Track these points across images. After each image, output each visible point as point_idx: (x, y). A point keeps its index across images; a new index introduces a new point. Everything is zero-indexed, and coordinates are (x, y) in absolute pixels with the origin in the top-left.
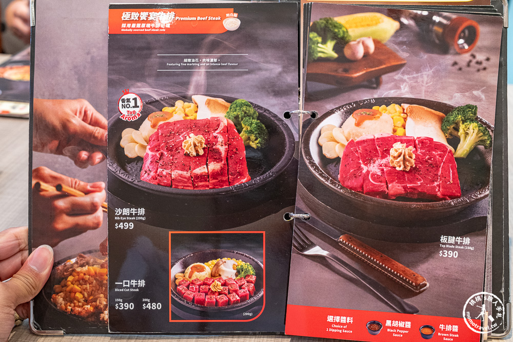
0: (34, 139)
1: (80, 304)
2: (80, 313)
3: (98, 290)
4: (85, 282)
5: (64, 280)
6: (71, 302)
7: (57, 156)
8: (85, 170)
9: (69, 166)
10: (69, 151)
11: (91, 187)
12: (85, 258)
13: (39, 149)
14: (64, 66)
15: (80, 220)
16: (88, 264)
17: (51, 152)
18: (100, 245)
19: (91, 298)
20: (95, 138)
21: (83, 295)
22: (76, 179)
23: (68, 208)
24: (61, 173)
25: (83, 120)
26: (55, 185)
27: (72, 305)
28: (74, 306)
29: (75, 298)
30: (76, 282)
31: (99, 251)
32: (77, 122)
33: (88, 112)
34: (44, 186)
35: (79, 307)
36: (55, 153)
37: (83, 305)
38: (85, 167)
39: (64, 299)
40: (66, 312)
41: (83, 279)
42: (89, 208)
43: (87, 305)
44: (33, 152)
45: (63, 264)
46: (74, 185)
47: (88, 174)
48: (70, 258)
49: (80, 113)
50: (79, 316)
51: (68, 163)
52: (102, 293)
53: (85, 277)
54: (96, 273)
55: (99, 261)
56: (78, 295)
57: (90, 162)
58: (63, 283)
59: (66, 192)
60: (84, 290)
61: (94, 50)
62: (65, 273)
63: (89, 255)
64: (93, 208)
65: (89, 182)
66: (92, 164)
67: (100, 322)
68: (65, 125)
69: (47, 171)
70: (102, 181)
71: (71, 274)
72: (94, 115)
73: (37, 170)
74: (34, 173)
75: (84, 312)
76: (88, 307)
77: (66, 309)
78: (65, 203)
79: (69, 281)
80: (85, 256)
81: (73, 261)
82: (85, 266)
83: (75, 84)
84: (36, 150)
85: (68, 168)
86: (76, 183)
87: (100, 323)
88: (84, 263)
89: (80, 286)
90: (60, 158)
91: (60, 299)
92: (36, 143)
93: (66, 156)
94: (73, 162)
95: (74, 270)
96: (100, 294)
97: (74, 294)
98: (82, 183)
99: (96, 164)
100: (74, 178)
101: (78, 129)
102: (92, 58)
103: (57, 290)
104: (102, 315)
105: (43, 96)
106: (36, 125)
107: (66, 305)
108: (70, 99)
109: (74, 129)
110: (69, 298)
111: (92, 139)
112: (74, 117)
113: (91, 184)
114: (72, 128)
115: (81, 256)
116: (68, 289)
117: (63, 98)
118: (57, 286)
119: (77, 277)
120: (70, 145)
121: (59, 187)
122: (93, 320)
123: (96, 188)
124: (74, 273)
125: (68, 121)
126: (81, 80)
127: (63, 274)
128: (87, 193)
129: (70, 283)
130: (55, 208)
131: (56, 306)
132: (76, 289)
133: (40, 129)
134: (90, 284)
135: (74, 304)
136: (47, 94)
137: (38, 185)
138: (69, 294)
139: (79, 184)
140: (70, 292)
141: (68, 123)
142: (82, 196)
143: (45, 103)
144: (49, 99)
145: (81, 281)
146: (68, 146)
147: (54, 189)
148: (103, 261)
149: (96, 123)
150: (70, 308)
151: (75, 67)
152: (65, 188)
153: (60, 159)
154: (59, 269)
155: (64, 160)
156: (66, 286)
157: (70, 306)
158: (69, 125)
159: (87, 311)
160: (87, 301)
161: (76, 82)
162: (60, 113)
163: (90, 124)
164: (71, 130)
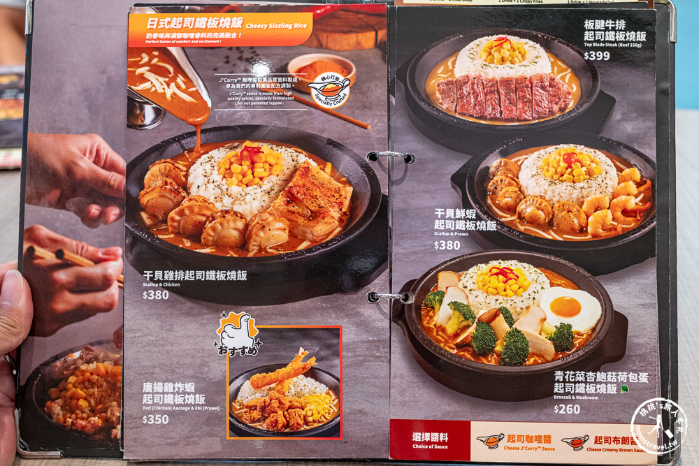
0: (27, 188)
1: (85, 415)
2: (83, 427)
3: (110, 396)
4: (93, 384)
5: (64, 381)
6: (72, 412)
7: (57, 211)
8: (95, 230)
9: (74, 225)
10: (74, 204)
11: (103, 254)
12: (92, 351)
13: (34, 201)
14: (70, 90)
15: (88, 298)
16: (96, 359)
17: (50, 206)
18: (114, 333)
19: (100, 407)
20: (111, 187)
21: (89, 402)
22: (83, 243)
23: (71, 283)
24: (63, 235)
25: (95, 162)
26: (54, 250)
27: (74, 416)
28: (77, 418)
29: (78, 407)
30: (79, 384)
31: (112, 342)
32: (86, 164)
33: (102, 152)
34: (39, 252)
35: (83, 419)
36: (56, 207)
37: (89, 417)
38: (96, 227)
39: (63, 408)
40: (65, 427)
41: (89, 380)
42: (100, 283)
43: (94, 416)
44: (26, 205)
45: (62, 360)
46: (80, 251)
47: (99, 236)
48: (72, 351)
49: (91, 152)
50: (82, 432)
51: (73, 221)
52: (114, 401)
53: (92, 377)
54: (107, 372)
55: (112, 355)
56: (82, 403)
57: (103, 220)
58: (61, 386)
59: (68, 260)
60: (90, 396)
61: (112, 68)
62: (65, 372)
63: (98, 347)
64: (106, 283)
65: (100, 247)
66: (106, 222)
67: (111, 440)
68: (70, 168)
69: (44, 231)
70: (117, 246)
71: (73, 374)
72: (109, 155)
73: (31, 230)
74: (27, 234)
75: (89, 426)
76: (95, 419)
77: (65, 422)
78: (67, 275)
79: (70, 383)
80: (93, 348)
81: (77, 355)
82: (92, 362)
83: (84, 114)
84: (30, 203)
85: (72, 228)
86: (82, 248)
87: (111, 442)
88: (91, 358)
89: (85, 390)
90: (62, 214)
91: (57, 408)
92: (29, 192)
93: (70, 210)
95: (77, 368)
96: (111, 402)
97: (76, 401)
98: (91, 249)
99: (112, 222)
100: (81, 242)
101: (87, 174)
102: (109, 79)
103: (53, 396)
104: (114, 431)
105: (41, 129)
106: (31, 169)
107: (64, 416)
108: (77, 133)
109: (82, 175)
110: (70, 408)
111: (106, 189)
113: (103, 250)
114: (79, 173)
115: (87, 349)
116: (69, 394)
117: (68, 132)
118: (53, 390)
119: (81, 377)
120: (76, 196)
121: (59, 254)
122: (102, 437)
123: (110, 255)
124: (78, 373)
125: (75, 163)
126: (93, 109)
127: (62, 373)
128: (97, 261)
129: (71, 386)
130: (54, 282)
131: (51, 418)
132: (79, 394)
133: (35, 173)
134: (98, 387)
135: (77, 414)
136: (46, 126)
137: (31, 250)
138: (69, 400)
139: (87, 249)
140: (71, 399)
141: (74, 166)
142: (90, 266)
143: (43, 139)
144: (48, 133)
145: (87, 384)
146: (73, 197)
147: (53, 255)
148: (118, 356)
149: (111, 167)
150: (70, 420)
151: (85, 90)
152: (69, 255)
153: (61, 216)
154: (56, 366)
155: (68, 217)
156: (65, 389)
157: (70, 418)
158: (75, 169)
159: (94, 425)
160: (93, 412)
161: (86, 111)
162: (63, 152)
163: (103, 168)
164: (78, 176)
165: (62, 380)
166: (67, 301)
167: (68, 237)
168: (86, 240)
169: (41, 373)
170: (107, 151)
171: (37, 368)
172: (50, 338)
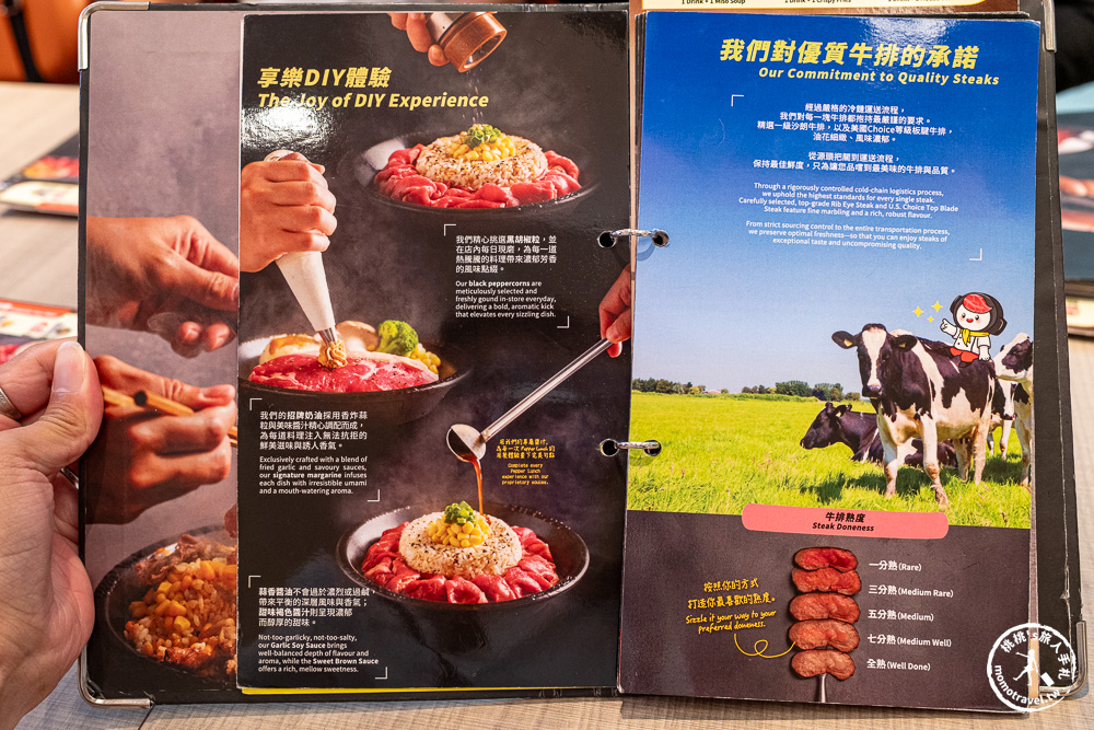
0: (88, 300)
1: (185, 640)
2: (184, 659)
3: (223, 610)
4: (196, 593)
5: (152, 589)
6: (166, 636)
7: (135, 333)
8: (193, 360)
9: (161, 355)
10: (159, 322)
11: (206, 396)
12: (194, 543)
13: (99, 320)
14: (150, 150)
15: (185, 464)
16: (201, 555)
17: (124, 325)
18: (226, 515)
19: (208, 627)
20: (215, 295)
21: (191, 620)
22: (175, 381)
24: (145, 369)
25: (189, 259)
26: (132, 393)
27: (169, 642)
28: (173, 645)
29: (174, 629)
30: (175, 594)
31: (223, 528)
32: (176, 263)
33: (200, 243)
34: (109, 396)
35: (182, 646)
36: (133, 328)
37: (191, 643)
38: (194, 356)
39: (151, 631)
40: (156, 659)
41: (190, 588)
42: (202, 440)
43: (199, 642)
44: (87, 326)
45: (149, 557)
46: (170, 393)
47: (199, 369)
48: (164, 544)
49: (183, 244)
50: (181, 666)
51: (159, 348)
52: (230, 617)
53: (194, 583)
54: (217, 575)
55: (224, 549)
56: (181, 622)
57: (204, 344)
58: (148, 598)
60: (193, 610)
61: (210, 115)
62: (154, 577)
63: (203, 536)
64: (211, 439)
65: (201, 386)
66: (209, 349)
67: (227, 677)
68: (152, 268)
69: (116, 365)
70: (228, 383)
71: (165, 578)
72: (211, 247)
75: (192, 658)
76: (202, 646)
77: (156, 651)
78: (153, 430)
79: (162, 592)
80: (196, 539)
81: (171, 549)
82: (194, 560)
83: (171, 186)
84: (93, 322)
85: (159, 358)
86: (175, 388)
87: (226, 680)
88: (192, 554)
89: (184, 602)
90: (143, 338)
91: (142, 631)
92: (91, 307)
93: (154, 332)
94: (168, 345)
95: (172, 570)
96: (225, 618)
97: (171, 619)
98: (188, 388)
99: (216, 349)
100: (172, 379)
101: (179, 277)
102: (207, 132)
103: (137, 612)
104: (230, 663)
105: (106, 211)
106: (93, 271)
107: (154, 643)
108: (162, 215)
109: (171, 277)
110: (163, 629)
111: (208, 298)
112: (170, 252)
113: (206, 390)
114: (165, 275)
115: (186, 540)
116: (160, 609)
117: (148, 213)
118: (136, 603)
119: (179, 583)
120: (163, 310)
122: (212, 673)
123: (216, 397)
124: (173, 576)
125: (159, 261)
126: (183, 178)
127: (150, 578)
128: (198, 407)
129: (162, 596)
130: (134, 440)
131: (134, 646)
132: (176, 608)
133: (100, 278)
134: (204, 598)
135: (173, 640)
136: (113, 206)
138: (161, 619)
139: (182, 390)
140: (164, 616)
141: (157, 265)
142: (189, 415)
143: (110, 226)
144: (118, 217)
145: (187, 593)
146: (158, 312)
148: (229, 549)
149: (214, 265)
150: (162, 649)
151: (171, 151)
153: (141, 340)
154: (140, 567)
155: (151, 342)
156: (155, 602)
157: (163, 645)
158: (161, 269)
159: (200, 655)
160: (199, 634)
161: (173, 182)
162: (141, 246)
163: (202, 266)
164: (165, 280)
165: (148, 588)
166: (153, 469)
167: (152, 372)
168: (180, 376)
169: (116, 578)
170: (207, 241)
171: (111, 572)
172: (128, 526)
